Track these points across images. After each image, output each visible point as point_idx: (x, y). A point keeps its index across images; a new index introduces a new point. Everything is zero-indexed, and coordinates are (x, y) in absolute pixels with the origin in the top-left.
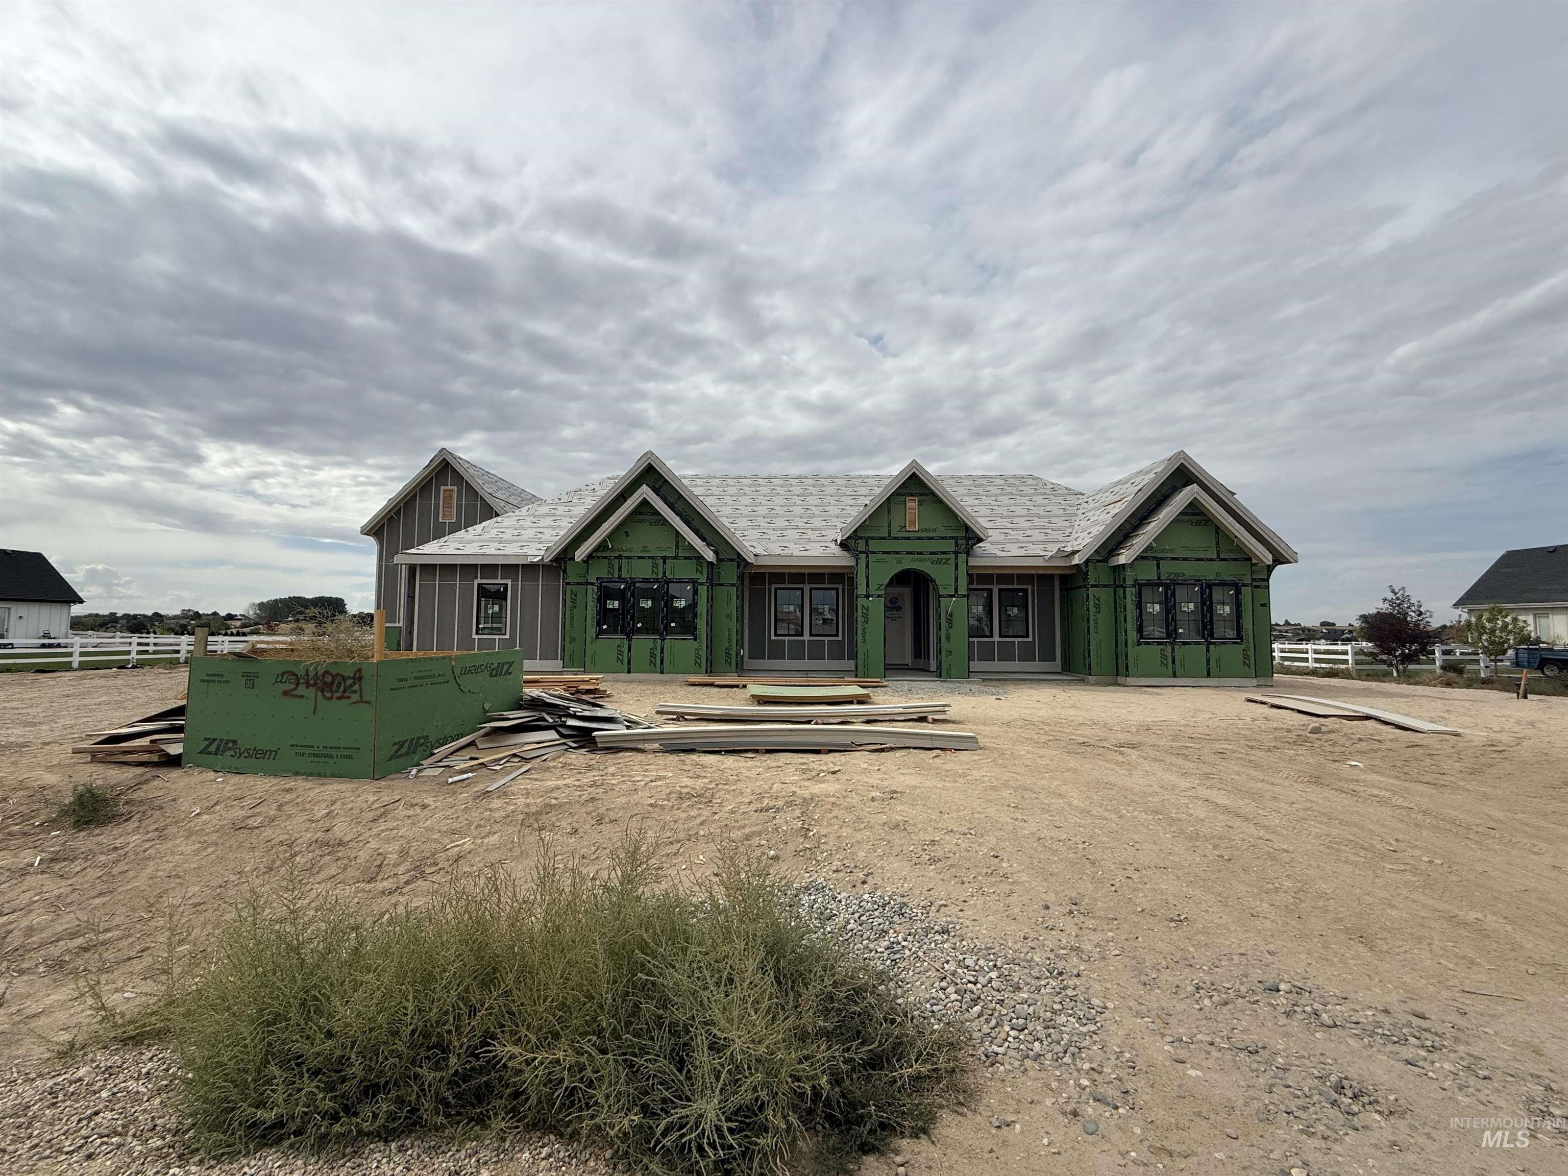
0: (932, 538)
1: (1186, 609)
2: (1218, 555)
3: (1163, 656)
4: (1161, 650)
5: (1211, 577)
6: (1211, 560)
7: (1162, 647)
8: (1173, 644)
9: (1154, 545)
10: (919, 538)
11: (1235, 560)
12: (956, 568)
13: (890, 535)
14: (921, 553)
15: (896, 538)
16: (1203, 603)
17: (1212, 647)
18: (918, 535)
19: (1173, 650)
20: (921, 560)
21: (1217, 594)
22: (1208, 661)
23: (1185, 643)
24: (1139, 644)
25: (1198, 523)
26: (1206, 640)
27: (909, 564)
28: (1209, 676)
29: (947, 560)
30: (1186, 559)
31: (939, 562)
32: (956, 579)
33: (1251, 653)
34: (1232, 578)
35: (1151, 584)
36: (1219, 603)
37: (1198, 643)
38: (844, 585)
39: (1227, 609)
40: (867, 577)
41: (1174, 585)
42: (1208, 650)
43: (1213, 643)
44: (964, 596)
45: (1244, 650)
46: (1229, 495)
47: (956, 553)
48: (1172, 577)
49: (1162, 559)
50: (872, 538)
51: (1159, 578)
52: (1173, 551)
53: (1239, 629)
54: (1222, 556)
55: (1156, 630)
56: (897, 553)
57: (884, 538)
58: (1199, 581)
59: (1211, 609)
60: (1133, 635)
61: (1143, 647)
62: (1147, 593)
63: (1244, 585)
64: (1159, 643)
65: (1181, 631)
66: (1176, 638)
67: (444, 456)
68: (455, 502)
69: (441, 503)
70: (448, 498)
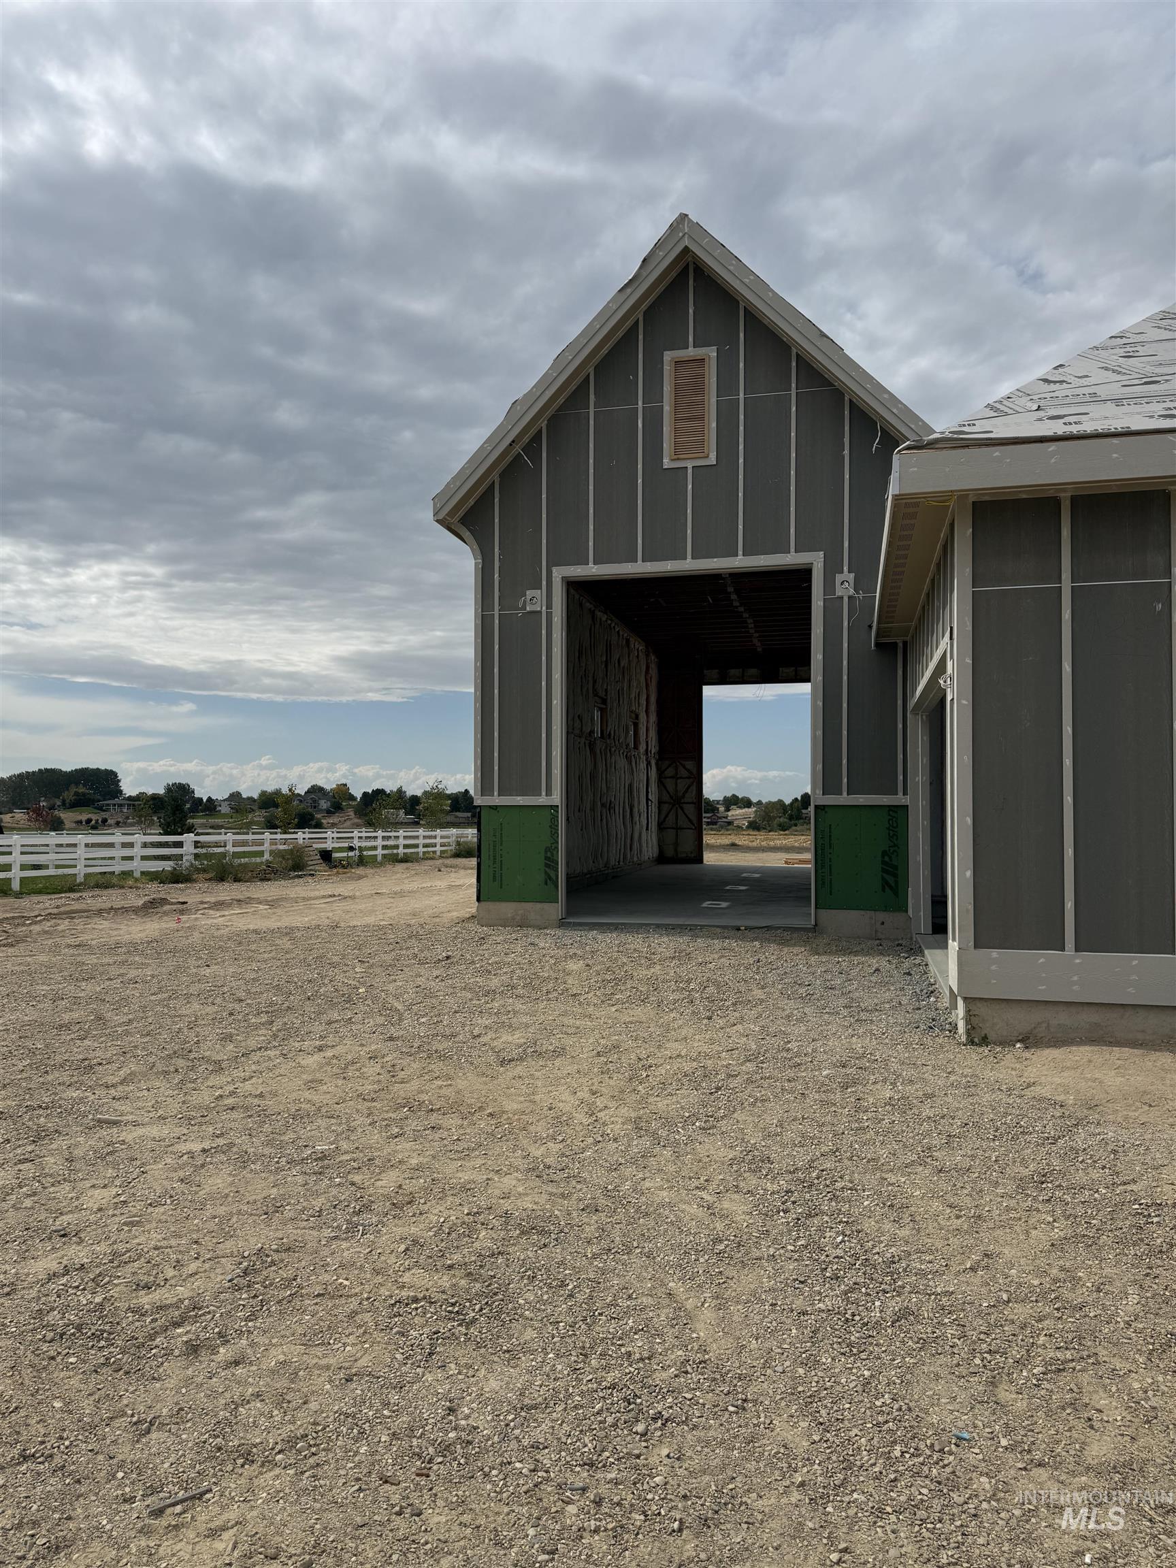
67: (686, 242)
68: (712, 400)
69: (667, 408)
70: (689, 388)
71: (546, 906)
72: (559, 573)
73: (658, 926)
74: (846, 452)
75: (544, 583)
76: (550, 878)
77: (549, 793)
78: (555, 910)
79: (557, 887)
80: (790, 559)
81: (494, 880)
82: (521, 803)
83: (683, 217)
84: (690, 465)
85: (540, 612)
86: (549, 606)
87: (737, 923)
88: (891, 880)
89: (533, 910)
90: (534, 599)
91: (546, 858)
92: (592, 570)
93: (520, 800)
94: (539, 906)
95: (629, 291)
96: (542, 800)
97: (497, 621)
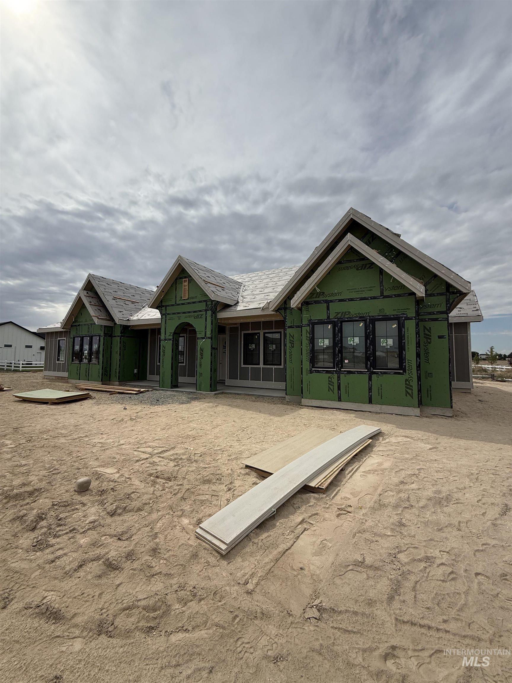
0: (194, 303)
1: (352, 343)
2: (382, 293)
3: (331, 383)
4: (329, 377)
5: (374, 313)
6: (375, 298)
7: (330, 375)
8: (339, 373)
9: (318, 290)
10: (189, 303)
11: (399, 296)
12: (206, 321)
13: (176, 304)
14: (189, 312)
15: (178, 305)
16: (367, 337)
17: (374, 377)
18: (188, 301)
19: (339, 377)
20: (190, 317)
21: (380, 327)
22: (370, 389)
23: (349, 372)
24: (311, 372)
25: (363, 267)
26: (369, 370)
27: (184, 319)
28: (370, 402)
29: (202, 315)
30: (352, 300)
31: (197, 317)
32: (206, 327)
33: (414, 384)
34: (395, 313)
35: (321, 322)
36: (383, 337)
37: (361, 373)
38: (187, 335)
39: (390, 342)
40: (165, 329)
41: (342, 322)
42: (370, 379)
43: (375, 373)
44: (209, 338)
45: (406, 380)
46: (395, 238)
47: (206, 311)
48: (339, 316)
49: (331, 301)
50: (168, 306)
51: (328, 317)
52: (340, 294)
53: (402, 359)
54: (385, 294)
55: (325, 361)
56: (179, 313)
57: (173, 305)
58: (363, 317)
59: (373, 342)
60: (306, 365)
61: (314, 374)
62: (318, 329)
63: (407, 318)
64: (327, 372)
65: (346, 361)
66: (342, 367)
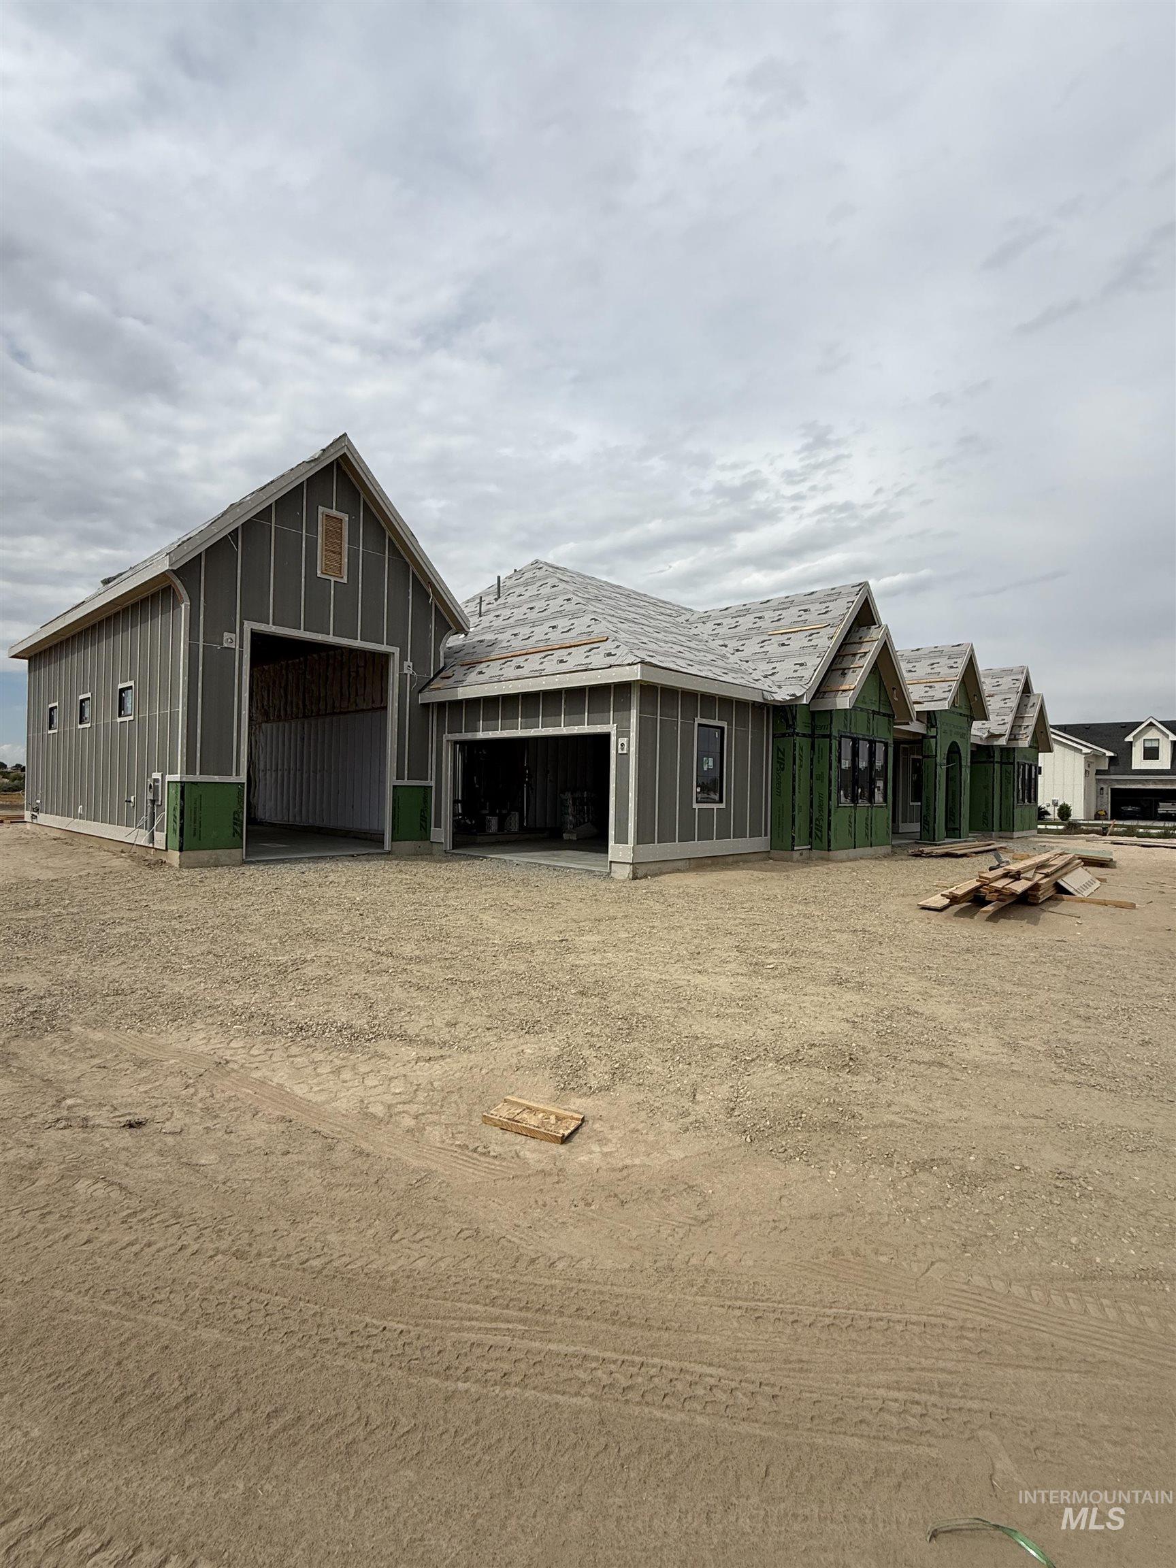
0: (961, 715)
20: (957, 734)
27: (954, 736)
31: (962, 736)
40: (941, 747)
67: (345, 450)
68: (345, 546)
69: (320, 541)
70: (333, 534)
71: (233, 851)
72: (249, 626)
73: (309, 858)
74: (410, 597)
75: (238, 630)
76: (237, 832)
77: (238, 774)
78: (239, 854)
79: (242, 838)
80: (384, 648)
81: (195, 835)
82: (217, 781)
83: (345, 435)
84: (333, 579)
85: (235, 649)
86: (241, 646)
87: (352, 853)
88: (424, 824)
89: (222, 854)
90: (229, 639)
91: (234, 818)
92: (271, 629)
93: (217, 779)
94: (228, 851)
95: (313, 464)
96: (233, 779)
97: (201, 650)
